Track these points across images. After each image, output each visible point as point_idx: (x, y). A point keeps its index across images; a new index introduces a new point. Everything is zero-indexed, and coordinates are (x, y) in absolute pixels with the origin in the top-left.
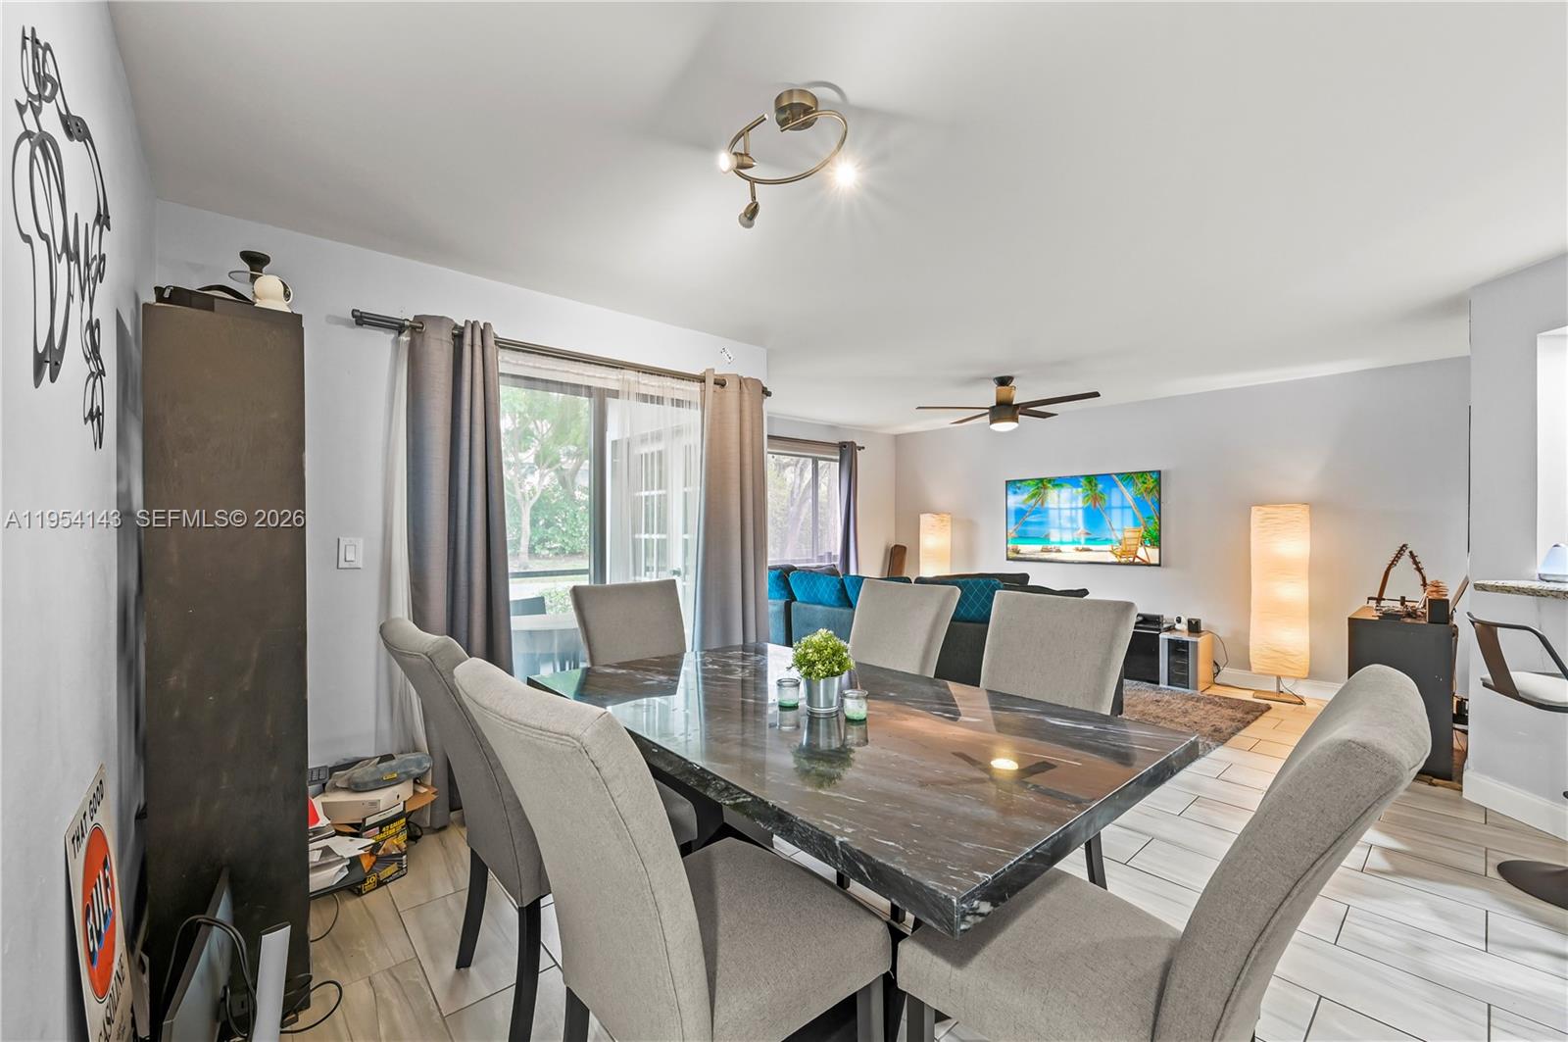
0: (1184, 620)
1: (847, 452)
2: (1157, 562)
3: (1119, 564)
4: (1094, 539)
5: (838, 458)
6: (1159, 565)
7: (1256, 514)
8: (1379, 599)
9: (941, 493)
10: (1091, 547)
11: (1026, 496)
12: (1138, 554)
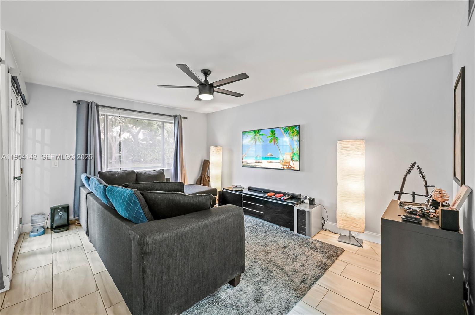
0: (308, 198)
1: (178, 119)
2: (298, 169)
3: (283, 169)
4: (274, 157)
5: (173, 122)
6: (299, 170)
7: (339, 145)
8: (401, 193)
9: (222, 138)
10: (273, 161)
11: (250, 139)
12: (290, 164)
